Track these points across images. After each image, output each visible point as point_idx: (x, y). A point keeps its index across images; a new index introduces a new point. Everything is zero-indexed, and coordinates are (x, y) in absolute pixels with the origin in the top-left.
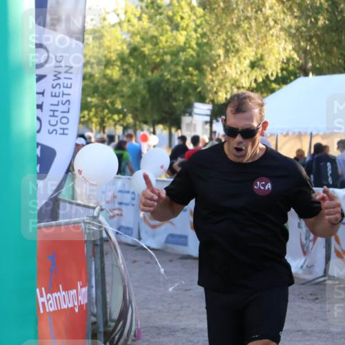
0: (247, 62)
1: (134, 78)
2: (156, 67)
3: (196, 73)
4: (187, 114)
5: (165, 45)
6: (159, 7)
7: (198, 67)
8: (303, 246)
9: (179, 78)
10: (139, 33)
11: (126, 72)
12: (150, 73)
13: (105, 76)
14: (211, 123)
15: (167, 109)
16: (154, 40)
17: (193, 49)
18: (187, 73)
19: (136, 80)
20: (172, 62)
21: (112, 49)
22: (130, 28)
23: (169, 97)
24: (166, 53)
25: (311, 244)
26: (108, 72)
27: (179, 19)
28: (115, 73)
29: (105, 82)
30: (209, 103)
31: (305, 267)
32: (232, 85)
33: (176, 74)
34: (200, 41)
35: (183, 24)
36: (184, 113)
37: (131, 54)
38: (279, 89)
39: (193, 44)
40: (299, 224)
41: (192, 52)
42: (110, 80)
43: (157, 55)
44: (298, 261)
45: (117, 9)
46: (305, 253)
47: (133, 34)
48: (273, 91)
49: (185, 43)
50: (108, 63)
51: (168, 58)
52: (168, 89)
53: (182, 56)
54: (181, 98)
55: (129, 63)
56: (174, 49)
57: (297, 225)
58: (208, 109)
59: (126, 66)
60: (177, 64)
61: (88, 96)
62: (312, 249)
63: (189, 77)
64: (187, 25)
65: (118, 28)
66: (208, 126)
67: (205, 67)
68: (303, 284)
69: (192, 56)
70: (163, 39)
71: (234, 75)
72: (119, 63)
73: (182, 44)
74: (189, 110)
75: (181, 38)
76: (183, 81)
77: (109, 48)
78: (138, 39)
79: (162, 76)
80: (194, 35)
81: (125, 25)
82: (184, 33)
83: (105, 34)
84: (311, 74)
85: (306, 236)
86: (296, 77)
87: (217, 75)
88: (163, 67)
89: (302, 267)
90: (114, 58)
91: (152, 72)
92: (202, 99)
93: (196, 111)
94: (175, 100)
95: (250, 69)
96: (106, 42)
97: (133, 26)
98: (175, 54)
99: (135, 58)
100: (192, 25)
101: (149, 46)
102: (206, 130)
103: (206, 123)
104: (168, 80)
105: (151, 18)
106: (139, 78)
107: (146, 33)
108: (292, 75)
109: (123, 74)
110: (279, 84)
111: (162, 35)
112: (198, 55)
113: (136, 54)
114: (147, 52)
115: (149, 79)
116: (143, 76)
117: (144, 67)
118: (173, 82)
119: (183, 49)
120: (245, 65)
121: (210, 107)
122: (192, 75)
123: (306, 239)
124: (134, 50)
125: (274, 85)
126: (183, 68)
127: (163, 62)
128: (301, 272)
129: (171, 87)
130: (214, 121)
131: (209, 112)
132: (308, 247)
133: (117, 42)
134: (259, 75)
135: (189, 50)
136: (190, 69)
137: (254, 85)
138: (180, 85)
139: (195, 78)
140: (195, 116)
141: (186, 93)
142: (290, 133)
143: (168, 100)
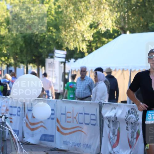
3: (54, 30)
4: (49, 57)
8: (129, 142)
9: (44, 34)
14: (65, 63)
17: (53, 16)
18: (49, 30)
19: (16, 35)
23: (37, 45)
30: (64, 50)
34: (57, 11)
36: (47, 56)
38: (108, 42)
39: (53, 12)
40: (127, 127)
41: (52, 17)
44: (126, 152)
46: (131, 147)
48: (103, 43)
49: (48, 12)
52: (37, 41)
54: (45, 47)
57: (126, 128)
58: (64, 54)
62: (135, 143)
63: (50, 33)
66: (62, 65)
67: (61, 27)
69: (52, 19)
74: (51, 54)
76: (46, 36)
80: (53, 6)
84: (128, 32)
85: (132, 135)
86: (119, 35)
92: (60, 47)
94: (42, 48)
95: (89, 29)
102: (62, 67)
103: (62, 62)
108: (116, 33)
110: (107, 38)
112: (56, 20)
118: (40, 37)
120: (86, 26)
122: (52, 32)
123: (131, 137)
125: (104, 39)
129: (39, 40)
130: (67, 62)
131: (64, 56)
132: (133, 143)
135: (50, 16)
136: (51, 28)
137: (92, 39)
138: (45, 39)
139: (54, 34)
140: (56, 58)
141: (48, 44)
142: (117, 69)
143: (37, 48)
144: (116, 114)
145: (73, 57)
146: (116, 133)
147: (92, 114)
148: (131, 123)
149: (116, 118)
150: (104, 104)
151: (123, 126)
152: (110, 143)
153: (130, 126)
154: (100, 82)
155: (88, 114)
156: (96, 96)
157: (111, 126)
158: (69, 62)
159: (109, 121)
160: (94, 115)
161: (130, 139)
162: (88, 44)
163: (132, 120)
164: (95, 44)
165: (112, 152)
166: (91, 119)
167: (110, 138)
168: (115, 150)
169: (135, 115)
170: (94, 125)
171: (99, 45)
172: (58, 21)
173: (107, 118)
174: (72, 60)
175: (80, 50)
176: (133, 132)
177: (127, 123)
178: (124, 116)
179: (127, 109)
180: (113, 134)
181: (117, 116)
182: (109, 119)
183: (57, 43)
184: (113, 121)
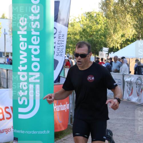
0: (120, 35)
1: (84, 39)
2: (91, 36)
3: (103, 38)
5: (94, 29)
6: (93, 17)
7: (105, 36)
8: (137, 93)
9: (98, 40)
10: (86, 25)
11: (81, 37)
12: (89, 38)
13: (75, 38)
14: (108, 54)
15: (94, 49)
16: (91, 27)
17: (103, 30)
18: (101, 38)
19: (85, 40)
20: (96, 34)
21: (77, 30)
22: (83, 23)
23: (95, 45)
24: (94, 31)
25: (140, 93)
26: (76, 37)
27: (99, 21)
28: (78, 37)
29: (75, 40)
30: (108, 48)
31: (138, 100)
32: (115, 42)
33: (97, 38)
34: (105, 28)
35: (100, 22)
36: (100, 50)
37: (83, 31)
38: (130, 44)
39: (103, 29)
41: (102, 31)
42: (76, 39)
43: (91, 32)
44: (136, 98)
45: (79, 17)
46: (138, 96)
47: (84, 25)
48: (128, 44)
49: (100, 28)
50: (76, 34)
51: (95, 33)
52: (95, 43)
53: (99, 33)
54: (99, 46)
55: (82, 34)
56: (97, 30)
57: (136, 87)
59: (81, 35)
60: (97, 35)
61: (69, 44)
63: (101, 39)
64: (101, 23)
65: (79, 23)
66: (107, 55)
67: (107, 36)
68: (138, 105)
69: (102, 32)
70: (93, 27)
71: (116, 39)
72: (79, 34)
73: (99, 28)
74: (101, 50)
75: (99, 27)
76: (99, 40)
77: (76, 29)
78: (85, 27)
79: (93, 39)
80: (103, 26)
81: (82, 22)
82: (100, 25)
83: (75, 25)
84: (141, 39)
86: (136, 40)
87: (111, 38)
88: (93, 36)
89: (137, 100)
90: (78, 32)
91: (90, 37)
92: (106, 46)
93: (103, 50)
94: (97, 46)
95: (121, 37)
96: (75, 27)
97: (84, 22)
98: (97, 32)
99: (85, 33)
100: (103, 23)
101: (89, 29)
103: (107, 54)
104: (95, 40)
105: (90, 20)
106: (85, 39)
107: (88, 25)
108: (134, 40)
109: (81, 38)
110: (130, 42)
111: (93, 26)
113: (85, 31)
114: (88, 31)
115: (88, 39)
116: (87, 38)
117: (87, 36)
118: (97, 41)
119: (100, 30)
121: (108, 49)
122: (102, 38)
123: (139, 91)
124: (84, 30)
125: (129, 43)
126: (100, 36)
127: (93, 34)
128: (137, 101)
129: (96, 42)
130: (109, 53)
131: (108, 50)
133: (78, 28)
134: (124, 39)
135: (101, 30)
136: (102, 37)
137: (122, 42)
138: (98, 42)
139: (103, 40)
140: (103, 52)
141: (100, 44)
142: (134, 58)
143: (94, 46)
144: (131, 80)
145: (112, 51)
146: (131, 89)
147: (119, 80)
148: (139, 84)
149: (131, 82)
150: (125, 75)
151: (134, 86)
152: (128, 93)
153: (138, 86)
154: (124, 64)
155: (117, 79)
156: (122, 71)
157: (128, 85)
158: (110, 53)
159: (127, 83)
160: (120, 80)
161: (138, 92)
162: (120, 45)
163: (139, 83)
164: (124, 45)
165: (129, 98)
166: (119, 82)
167: (128, 91)
168: (130, 97)
169: (141, 81)
170: (120, 85)
171: (126, 46)
172: (105, 33)
173: (127, 81)
174: (112, 53)
175: (116, 48)
176: (139, 89)
177: (137, 84)
178: (135, 81)
179: (137, 78)
180: (130, 89)
181: (132, 81)
182: (127, 82)
183: (105, 44)
184: (129, 83)
